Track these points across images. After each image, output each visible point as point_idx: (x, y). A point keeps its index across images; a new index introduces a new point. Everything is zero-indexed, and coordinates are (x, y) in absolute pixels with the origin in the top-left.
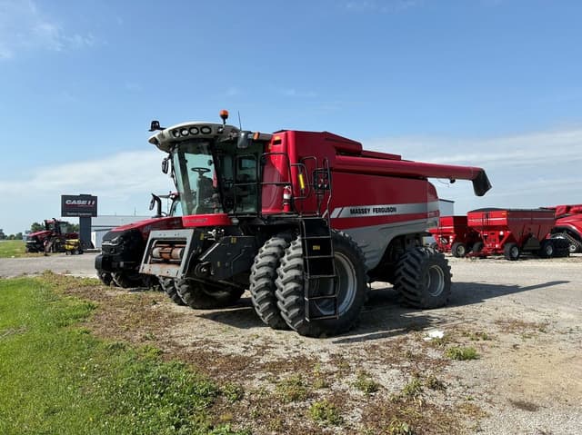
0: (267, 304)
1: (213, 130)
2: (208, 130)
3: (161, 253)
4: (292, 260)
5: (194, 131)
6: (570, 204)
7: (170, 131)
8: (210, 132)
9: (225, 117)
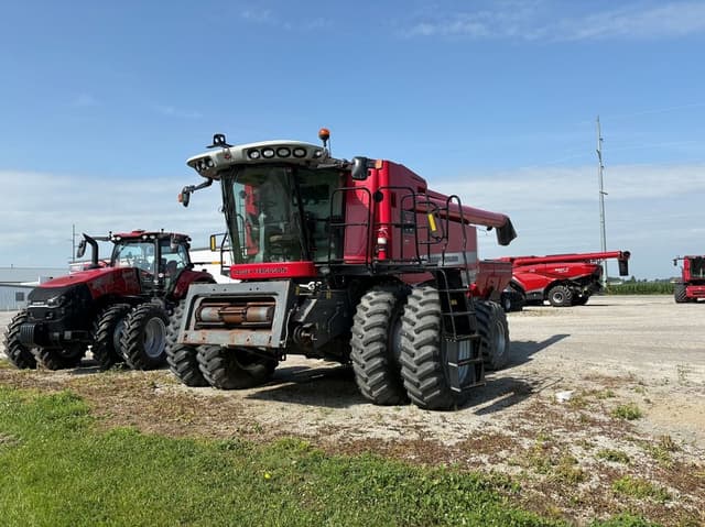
0: (381, 374)
1: (308, 154)
2: (302, 152)
3: (220, 314)
4: (424, 319)
5: (284, 153)
6: (513, 256)
7: (244, 150)
8: (303, 156)
9: (325, 137)
